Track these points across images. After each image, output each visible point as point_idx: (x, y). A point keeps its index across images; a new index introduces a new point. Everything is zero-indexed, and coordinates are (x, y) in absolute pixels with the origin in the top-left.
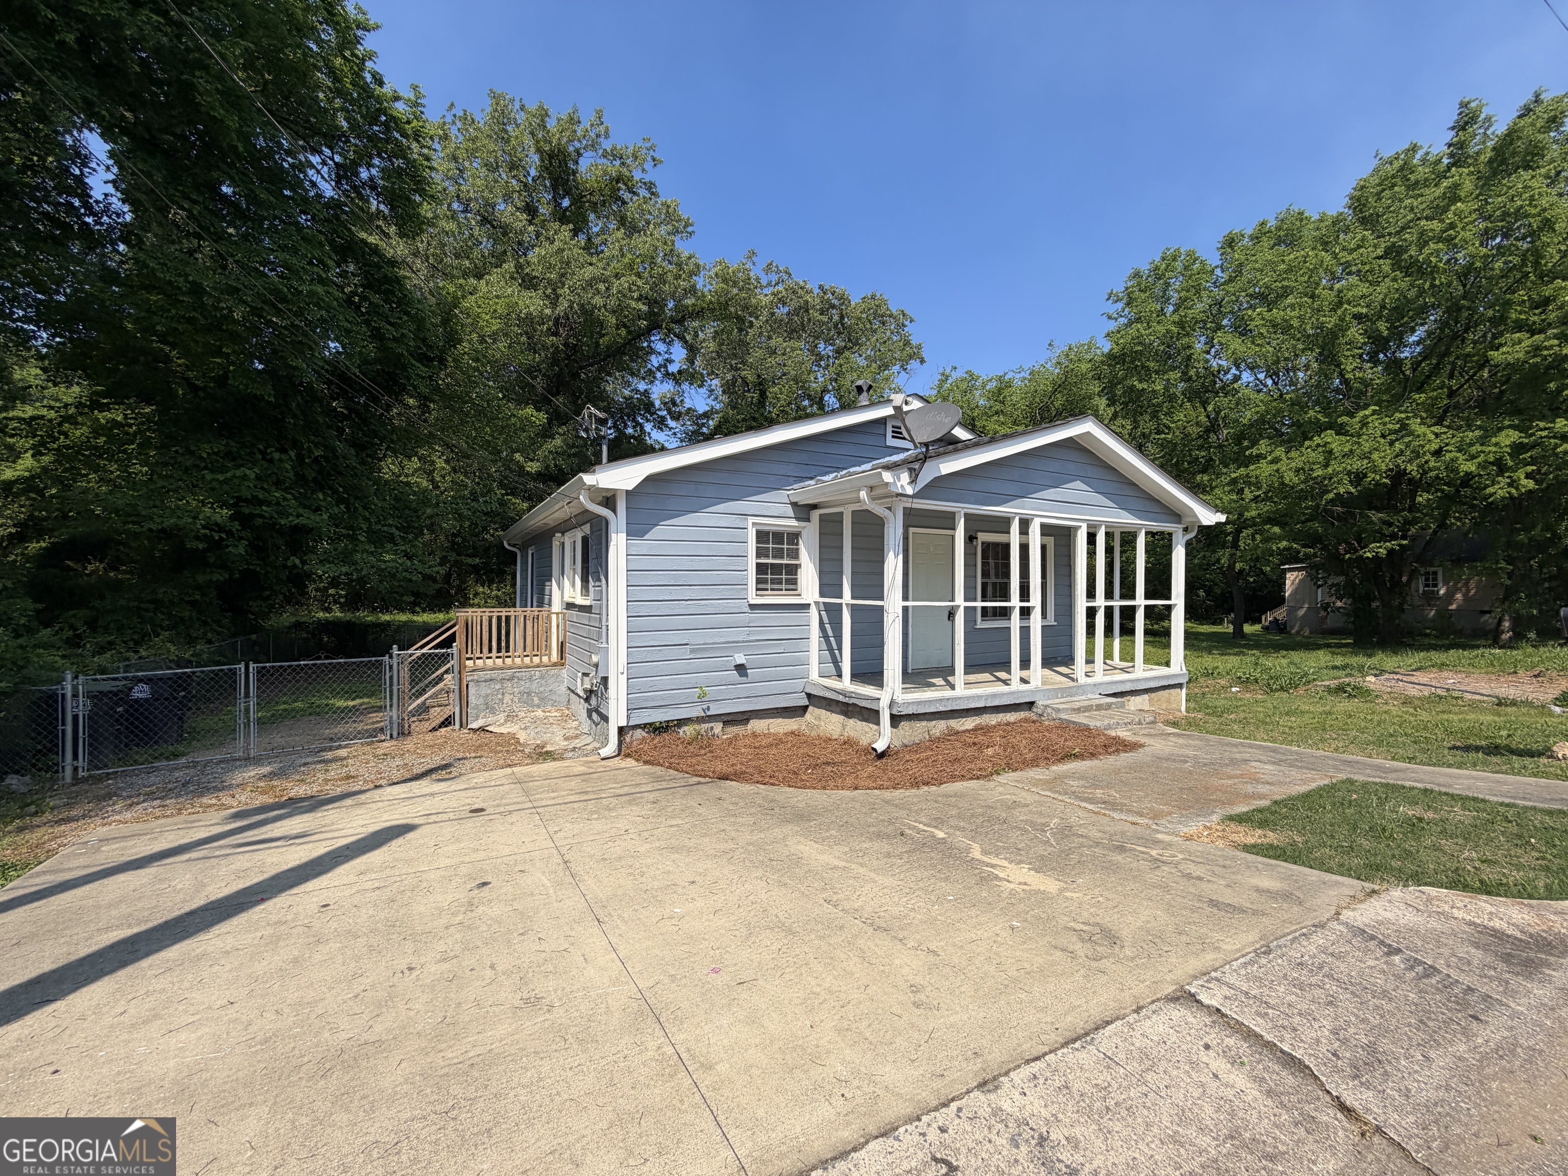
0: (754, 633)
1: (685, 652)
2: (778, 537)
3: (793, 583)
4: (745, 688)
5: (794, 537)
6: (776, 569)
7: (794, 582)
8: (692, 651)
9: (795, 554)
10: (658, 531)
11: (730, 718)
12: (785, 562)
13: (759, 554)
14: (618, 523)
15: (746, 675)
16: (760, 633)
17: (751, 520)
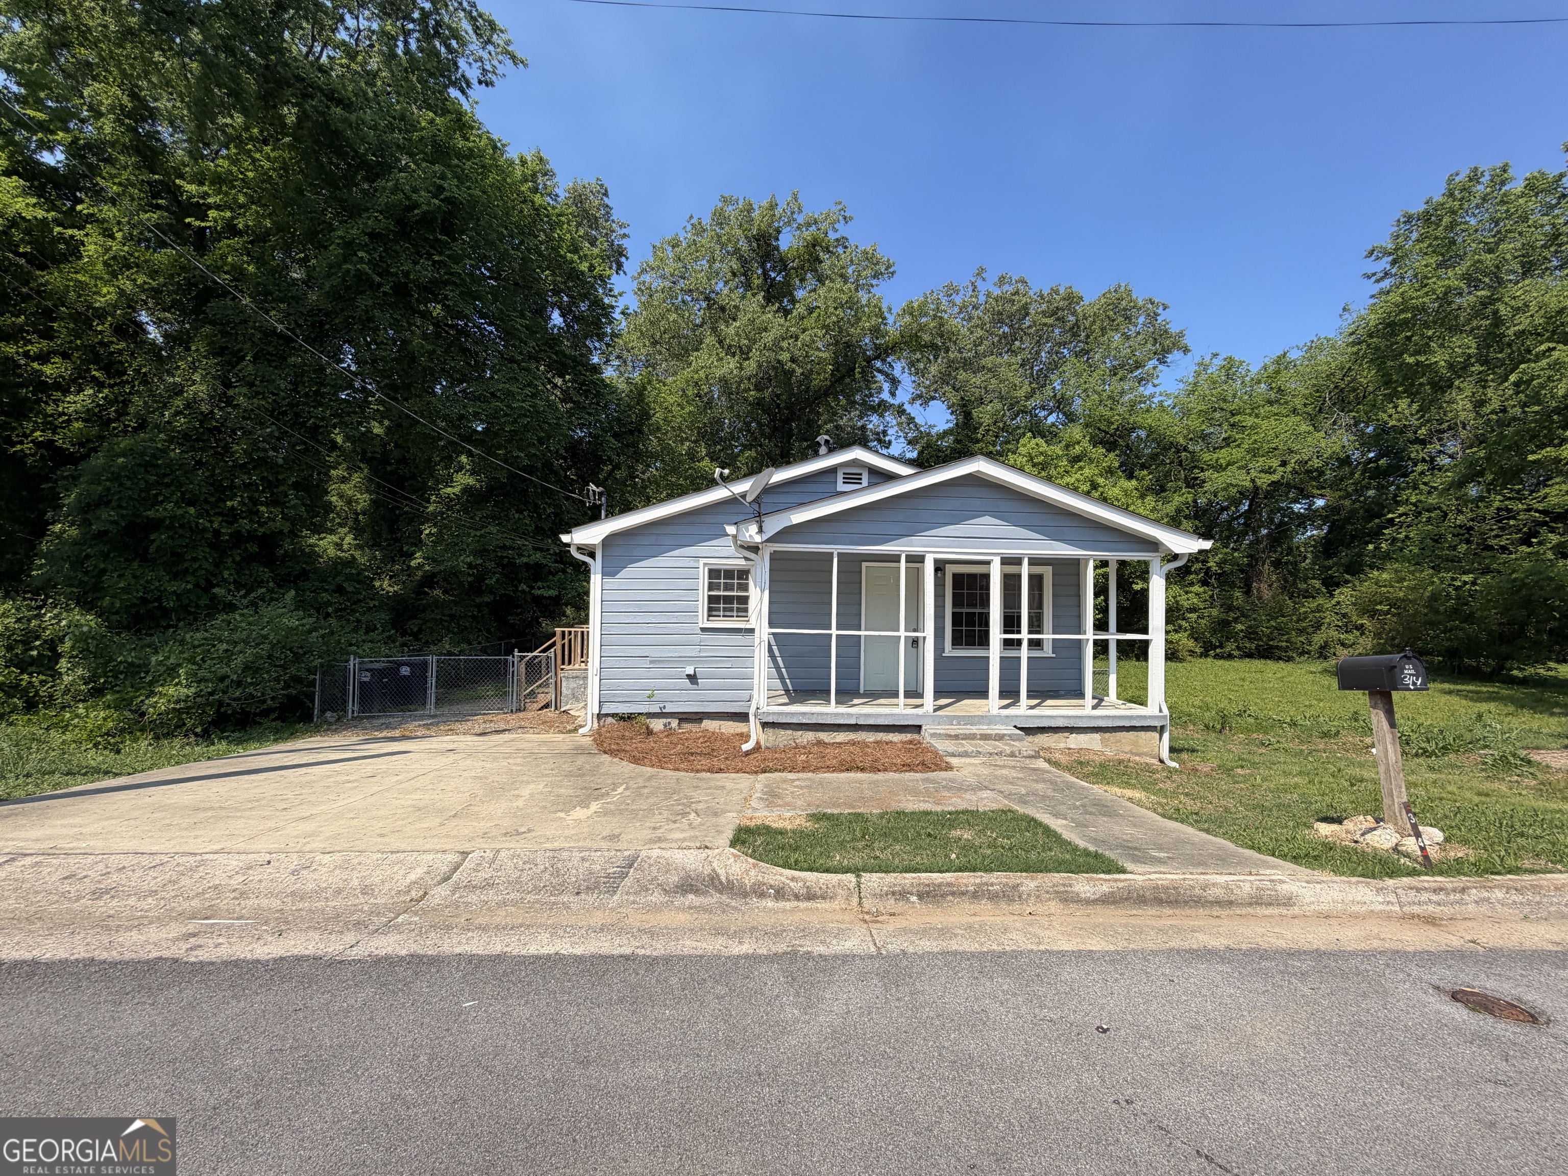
0: (705, 651)
1: (646, 663)
2: (729, 574)
3: (743, 611)
4: (694, 694)
5: (743, 574)
6: (728, 600)
7: (745, 610)
8: (651, 662)
9: (745, 588)
10: (624, 573)
11: (684, 716)
12: (735, 593)
13: (711, 587)
14: (596, 566)
15: (697, 684)
16: (709, 650)
17: (702, 561)
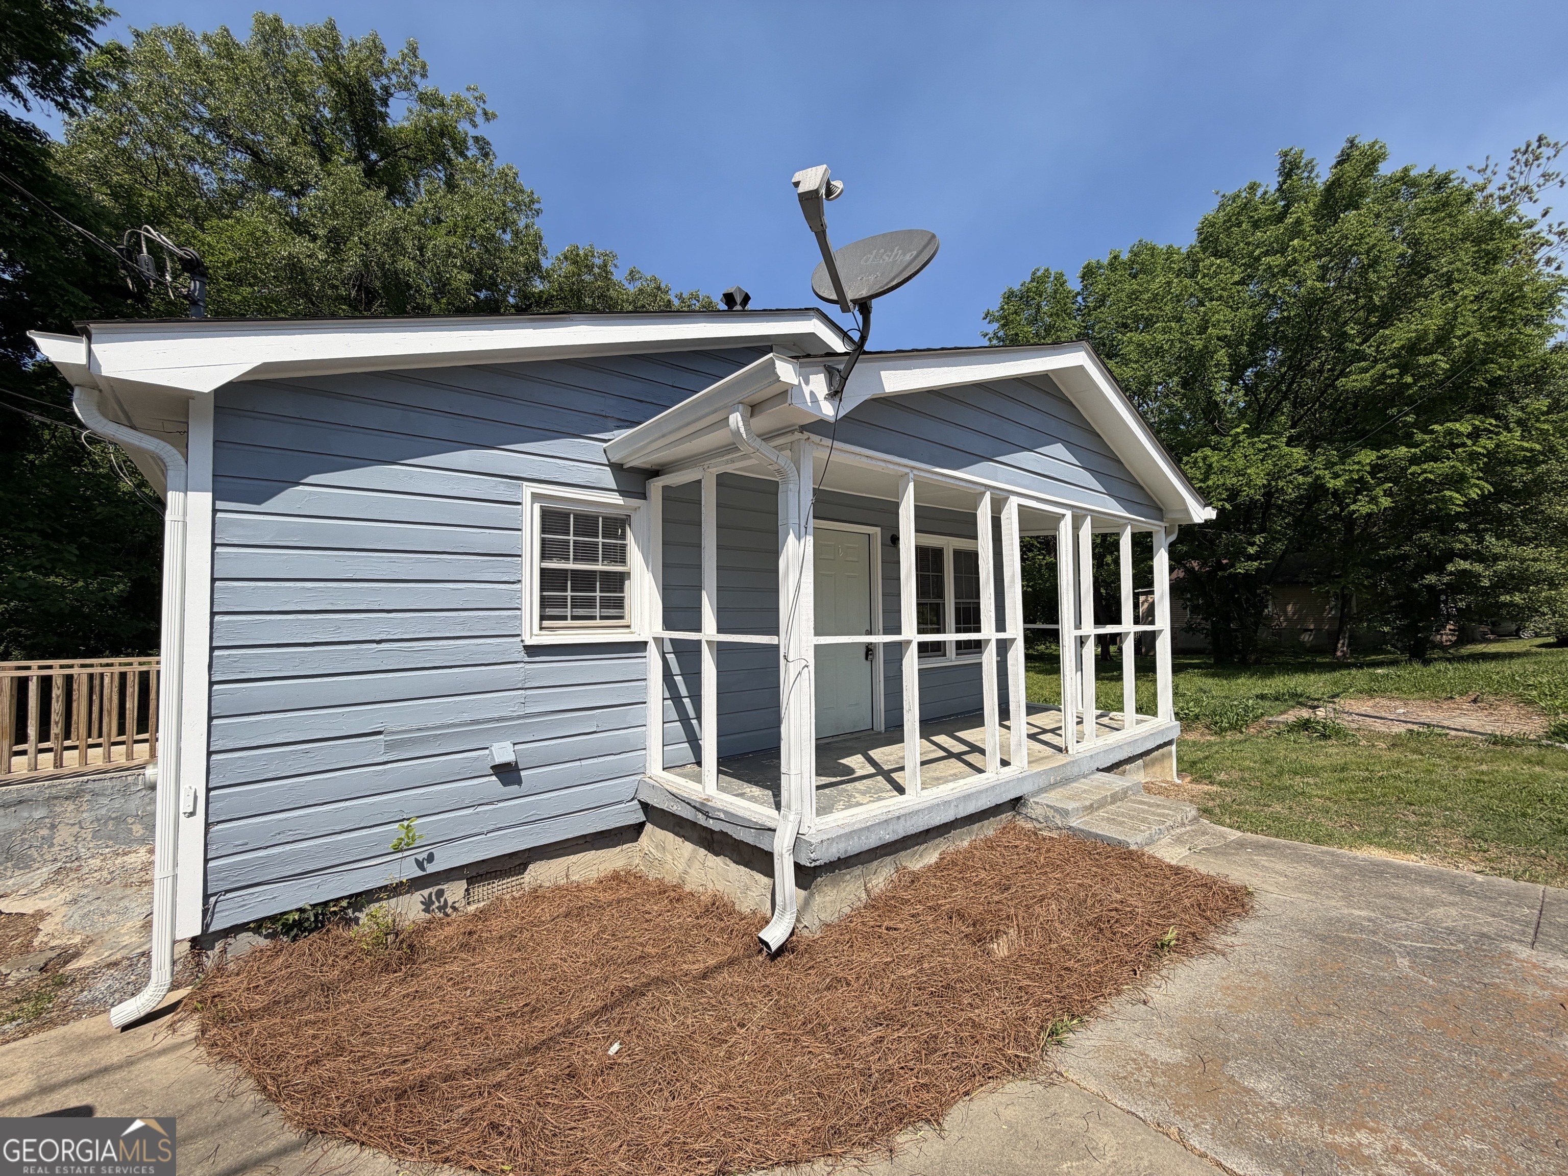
0: (536, 700)
1: (374, 749)
2: (585, 522)
3: (615, 605)
4: (515, 806)
5: (616, 525)
6: (583, 580)
7: (619, 604)
8: (390, 746)
9: (619, 554)
11: (483, 870)
12: (599, 567)
13: (547, 550)
14: (188, 471)
15: (519, 782)
16: (544, 699)
17: (528, 489)
